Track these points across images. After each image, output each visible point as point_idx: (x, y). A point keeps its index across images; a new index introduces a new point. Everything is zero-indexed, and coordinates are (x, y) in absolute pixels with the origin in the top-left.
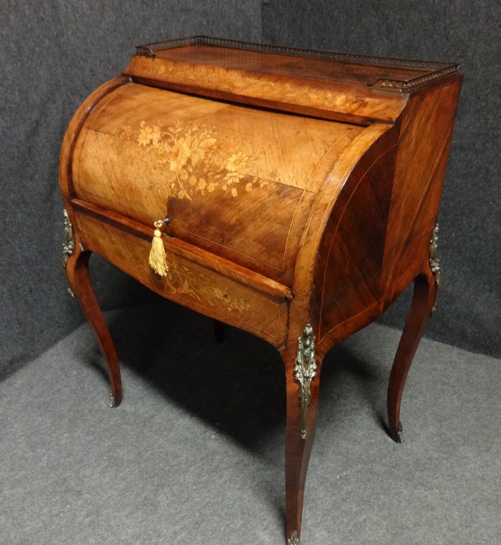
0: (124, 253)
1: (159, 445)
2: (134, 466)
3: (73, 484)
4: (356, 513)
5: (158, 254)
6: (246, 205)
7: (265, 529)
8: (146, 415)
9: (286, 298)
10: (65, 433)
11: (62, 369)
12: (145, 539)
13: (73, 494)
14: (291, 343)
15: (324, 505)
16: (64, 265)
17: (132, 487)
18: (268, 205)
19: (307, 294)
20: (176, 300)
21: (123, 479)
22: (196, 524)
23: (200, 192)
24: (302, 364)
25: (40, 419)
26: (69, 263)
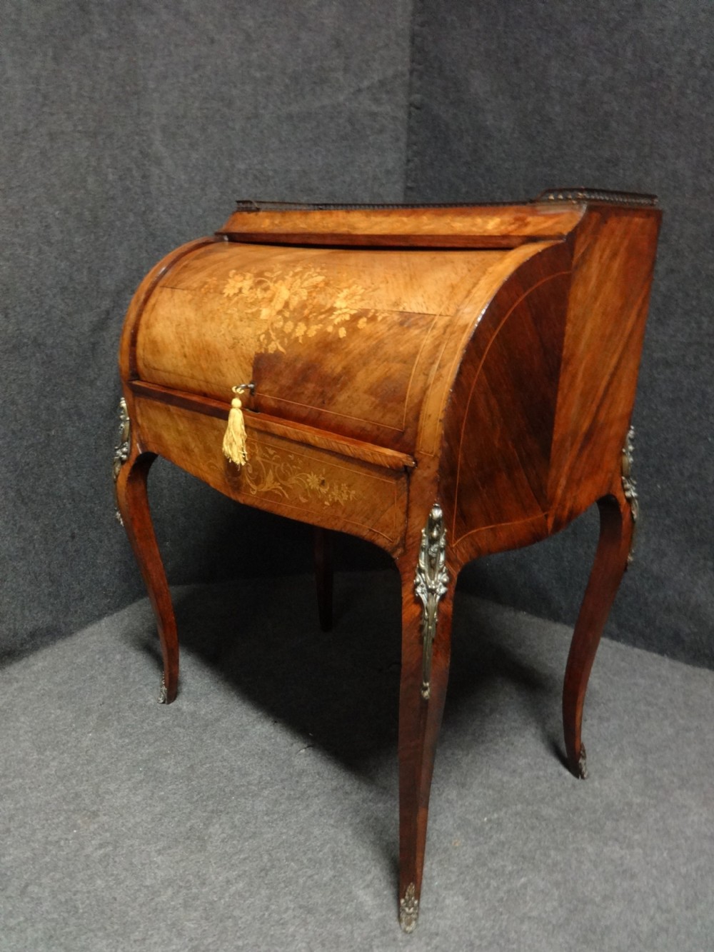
0: (193, 445)
1: (223, 757)
2: (181, 783)
3: (87, 801)
4: (510, 873)
5: (235, 432)
6: (358, 345)
7: (368, 886)
8: (210, 716)
9: (406, 467)
10: (89, 733)
11: (102, 652)
12: (181, 887)
13: (85, 815)
14: (411, 541)
15: (463, 858)
16: (115, 477)
17: (173, 812)
18: (386, 341)
19: (436, 456)
20: (257, 504)
21: (162, 799)
22: (261, 871)
23: (297, 338)
24: (426, 570)
25: (59, 711)
26: (121, 473)
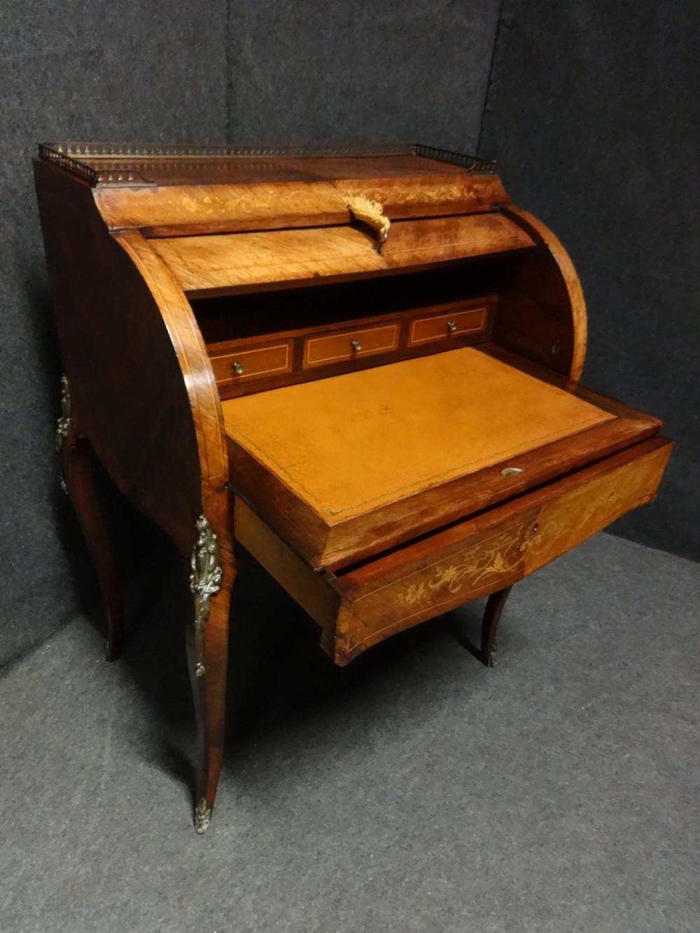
4: (616, 751)
12: (368, 786)
15: (577, 742)
22: (427, 766)
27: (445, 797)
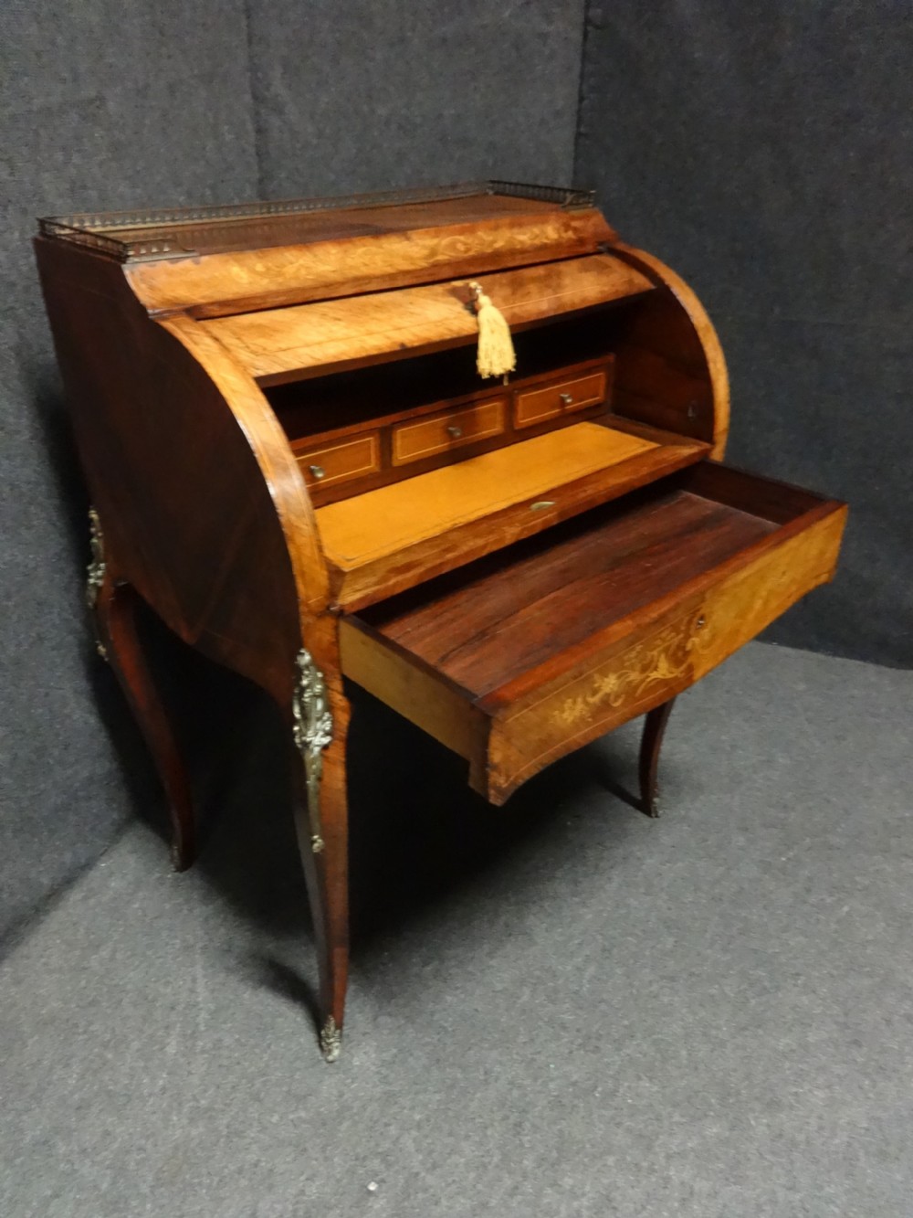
27: (631, 985)
